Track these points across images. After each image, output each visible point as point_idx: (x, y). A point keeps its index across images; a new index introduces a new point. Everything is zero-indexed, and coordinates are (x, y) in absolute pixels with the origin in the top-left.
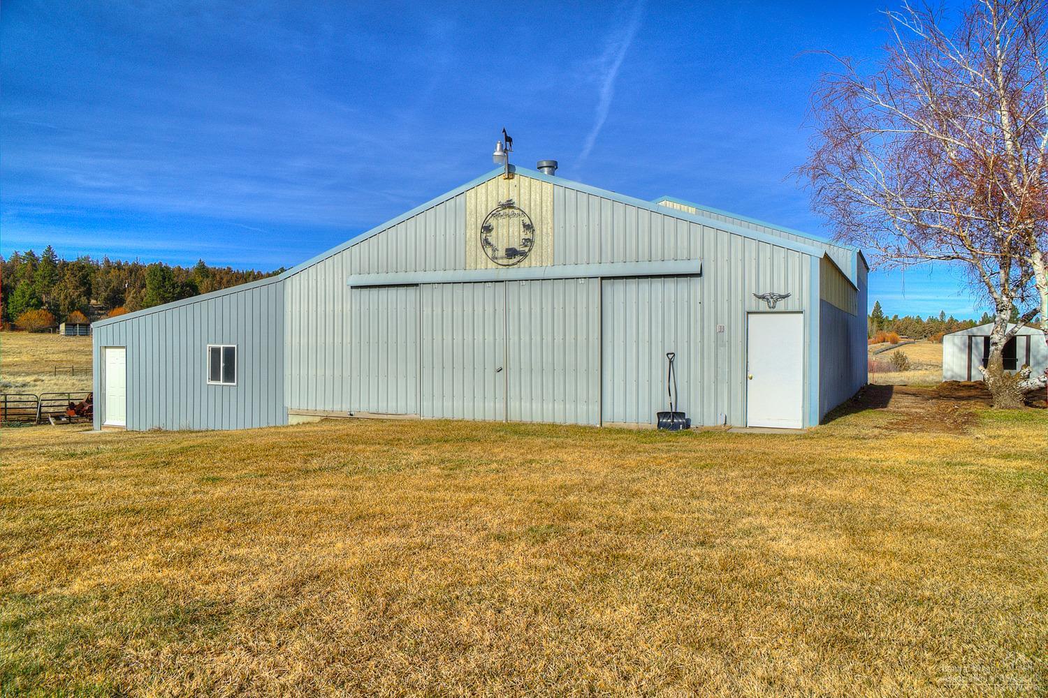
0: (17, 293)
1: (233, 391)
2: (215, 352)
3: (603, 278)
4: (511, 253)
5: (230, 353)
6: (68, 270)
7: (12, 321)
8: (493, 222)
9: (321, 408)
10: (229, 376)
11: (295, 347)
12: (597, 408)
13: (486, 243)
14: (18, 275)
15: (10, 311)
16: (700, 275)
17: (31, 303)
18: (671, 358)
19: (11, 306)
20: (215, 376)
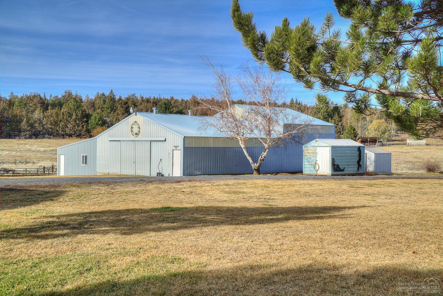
0: (93, 118)
1: (87, 167)
2: (83, 156)
3: (151, 141)
4: (136, 134)
5: (86, 156)
6: (119, 104)
7: (91, 133)
8: (133, 126)
9: (103, 172)
10: (86, 163)
11: (99, 156)
12: (149, 171)
13: (132, 131)
14: (97, 107)
15: (89, 128)
16: (165, 140)
17: (99, 123)
18: (161, 160)
19: (90, 125)
20: (83, 163)
